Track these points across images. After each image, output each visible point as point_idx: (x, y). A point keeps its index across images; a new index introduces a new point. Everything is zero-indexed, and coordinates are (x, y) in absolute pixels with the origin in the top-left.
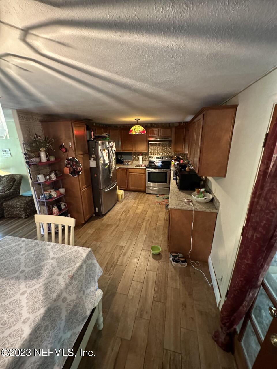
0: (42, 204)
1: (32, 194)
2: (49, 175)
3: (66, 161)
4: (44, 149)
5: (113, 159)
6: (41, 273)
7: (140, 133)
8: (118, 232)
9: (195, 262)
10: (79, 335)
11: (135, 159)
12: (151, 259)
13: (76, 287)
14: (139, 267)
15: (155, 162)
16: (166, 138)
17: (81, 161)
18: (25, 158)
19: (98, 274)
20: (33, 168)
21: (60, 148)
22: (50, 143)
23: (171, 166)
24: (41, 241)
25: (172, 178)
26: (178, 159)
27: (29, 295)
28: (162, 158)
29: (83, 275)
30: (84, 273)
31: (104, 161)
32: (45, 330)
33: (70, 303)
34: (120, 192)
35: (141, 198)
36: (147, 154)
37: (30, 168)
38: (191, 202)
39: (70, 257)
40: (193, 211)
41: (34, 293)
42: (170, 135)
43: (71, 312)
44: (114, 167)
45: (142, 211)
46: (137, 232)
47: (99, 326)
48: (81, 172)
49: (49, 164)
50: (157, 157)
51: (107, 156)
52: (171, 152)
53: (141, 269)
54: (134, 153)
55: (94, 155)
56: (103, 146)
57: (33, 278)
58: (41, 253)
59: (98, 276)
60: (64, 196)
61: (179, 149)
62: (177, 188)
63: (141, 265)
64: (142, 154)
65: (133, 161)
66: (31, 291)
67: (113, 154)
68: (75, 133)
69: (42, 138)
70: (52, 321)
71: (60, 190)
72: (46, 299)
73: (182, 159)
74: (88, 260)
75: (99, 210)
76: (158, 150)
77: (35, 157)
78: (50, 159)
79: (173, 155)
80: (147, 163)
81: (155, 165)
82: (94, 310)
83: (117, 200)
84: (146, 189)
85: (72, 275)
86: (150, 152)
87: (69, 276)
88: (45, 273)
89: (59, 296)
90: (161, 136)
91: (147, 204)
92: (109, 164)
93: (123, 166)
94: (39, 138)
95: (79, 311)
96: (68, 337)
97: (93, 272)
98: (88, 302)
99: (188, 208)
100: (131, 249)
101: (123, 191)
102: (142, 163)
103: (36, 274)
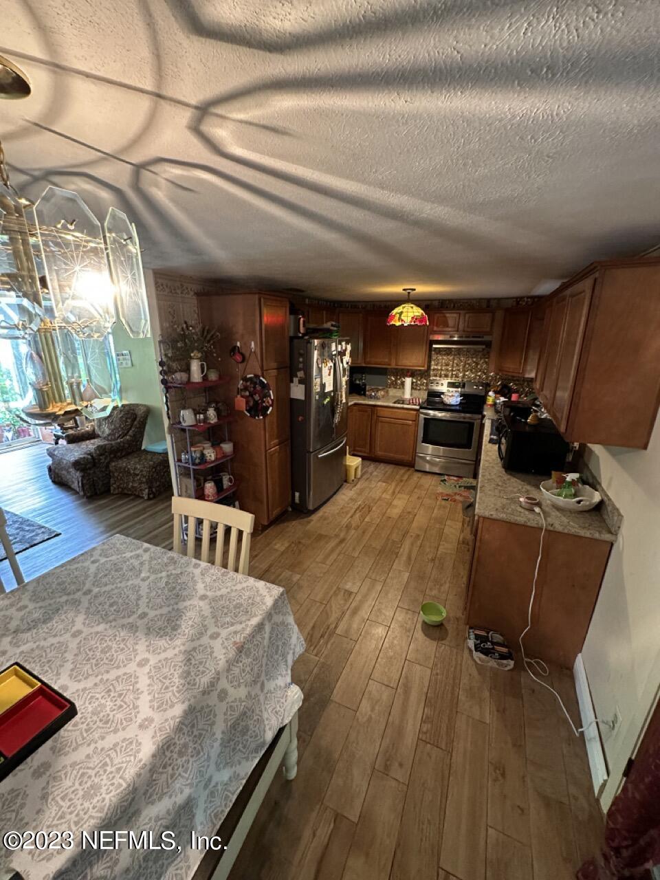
0: (184, 473)
1: (166, 449)
2: (205, 411)
3: (241, 382)
4: (199, 355)
5: (344, 383)
6: (179, 626)
7: (413, 323)
8: (342, 555)
9: (538, 663)
10: (247, 781)
11: (394, 385)
12: (419, 634)
13: (248, 672)
14: (386, 648)
15: (443, 393)
16: (479, 337)
17: (273, 384)
18: (161, 373)
19: (294, 649)
20: (173, 393)
21: (231, 353)
22: (212, 342)
23: (485, 407)
24: (181, 556)
25: (486, 438)
26: (504, 391)
27: (153, 671)
28: (464, 386)
29: (264, 647)
30: (266, 642)
31: (323, 386)
32: (181, 754)
33: (232, 704)
34: (353, 462)
35: (401, 481)
36: (425, 374)
37: (168, 395)
38: (539, 505)
39: (238, 601)
40: (542, 529)
41: (163, 667)
42: (488, 329)
43: (234, 727)
44: (344, 401)
45: (403, 511)
46: (387, 564)
47: (287, 770)
48: (271, 408)
49: (207, 388)
50: (449, 383)
51: (329, 375)
52: (489, 371)
53: (391, 654)
54: (394, 371)
55: (302, 372)
56: (323, 352)
57: (162, 633)
58: (179, 581)
59: (294, 653)
60: (231, 460)
61: (510, 365)
62: (500, 465)
63: (392, 646)
64: (412, 374)
65: (389, 389)
66: (157, 662)
67: (344, 370)
68: (265, 319)
69: (197, 330)
70: (195, 736)
71: (222, 445)
72: (187, 685)
73: (516, 392)
74: (276, 613)
75: (302, 498)
76: (455, 365)
77: (181, 371)
78: (209, 376)
79: (491, 381)
80: (423, 396)
81: (442, 402)
82: (281, 730)
83: (344, 479)
84: (417, 458)
85: (241, 642)
86: (434, 370)
87: (235, 643)
88: (187, 626)
89: (212, 684)
90: (464, 331)
91: (415, 496)
92: (332, 394)
93: (364, 400)
94: (191, 331)
95: (251, 727)
96: (224, 781)
97: (284, 643)
98: (269, 711)
99: (529, 520)
100: (370, 602)
101: (360, 459)
102: (411, 395)
103: (168, 626)
